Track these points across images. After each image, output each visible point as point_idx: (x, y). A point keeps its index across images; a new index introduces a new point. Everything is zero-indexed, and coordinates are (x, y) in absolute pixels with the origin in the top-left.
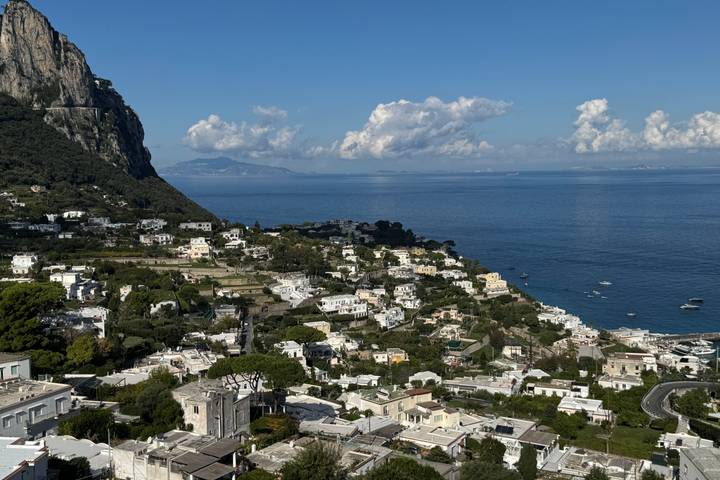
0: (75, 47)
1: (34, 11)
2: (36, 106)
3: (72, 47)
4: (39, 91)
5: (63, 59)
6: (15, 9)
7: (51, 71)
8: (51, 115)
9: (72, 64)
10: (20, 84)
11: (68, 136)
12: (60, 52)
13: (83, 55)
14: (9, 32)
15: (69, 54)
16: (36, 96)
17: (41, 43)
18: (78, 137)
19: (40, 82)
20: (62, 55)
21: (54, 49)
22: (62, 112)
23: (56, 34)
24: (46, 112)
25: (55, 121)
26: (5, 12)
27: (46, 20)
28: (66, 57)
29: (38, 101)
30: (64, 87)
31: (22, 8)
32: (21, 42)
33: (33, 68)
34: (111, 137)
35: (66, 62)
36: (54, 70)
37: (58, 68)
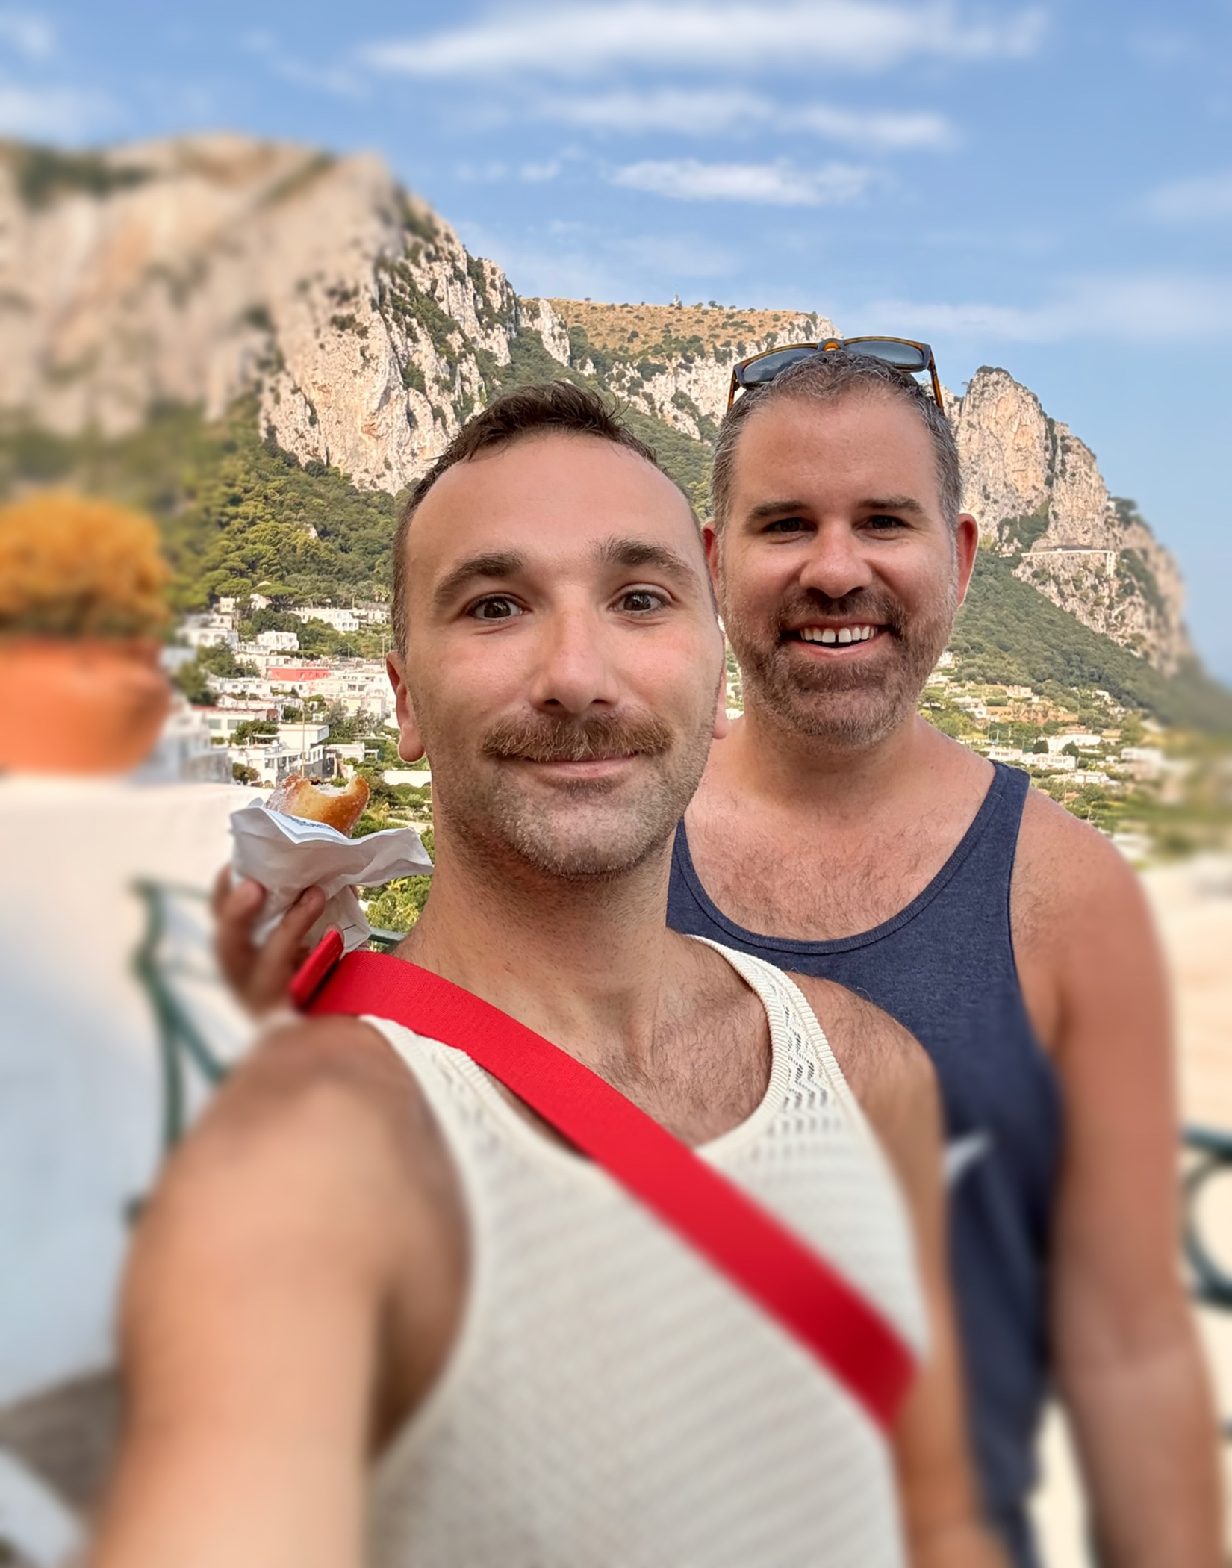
0: (1082, 445)
1: (1017, 386)
2: (1007, 551)
3: (1076, 444)
4: (1010, 522)
5: (1058, 467)
6: (985, 385)
7: (1034, 487)
8: (1030, 564)
12: (1055, 452)
13: (1094, 457)
14: (970, 425)
16: (1006, 532)
17: (1022, 441)
18: (1072, 604)
19: (1013, 507)
20: (1059, 459)
21: (1046, 449)
22: (1048, 560)
23: (1050, 423)
24: (1020, 560)
25: (1035, 575)
26: (969, 392)
27: (1035, 399)
28: (1063, 462)
29: (1009, 541)
30: (1055, 515)
31: (997, 383)
32: (991, 441)
33: (1005, 484)
34: (1132, 603)
35: (1063, 472)
36: (1041, 486)
37: (1049, 483)
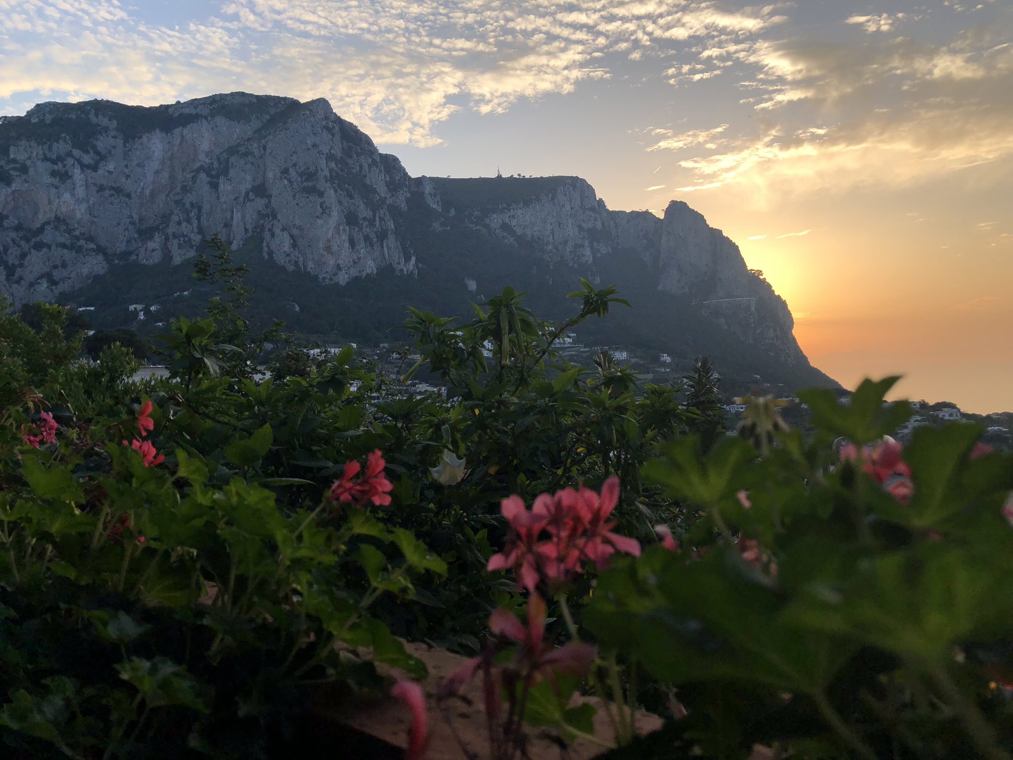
0: (730, 241)
2: (694, 301)
4: (695, 285)
6: (674, 211)
8: (709, 307)
9: (727, 257)
10: (679, 281)
11: (726, 327)
15: (725, 247)
16: (694, 290)
18: (734, 328)
19: (697, 277)
20: (718, 248)
21: (711, 245)
22: (718, 305)
24: (703, 306)
25: (713, 313)
29: (696, 295)
30: (720, 280)
31: (681, 209)
32: (680, 241)
33: (690, 264)
37: (714, 261)
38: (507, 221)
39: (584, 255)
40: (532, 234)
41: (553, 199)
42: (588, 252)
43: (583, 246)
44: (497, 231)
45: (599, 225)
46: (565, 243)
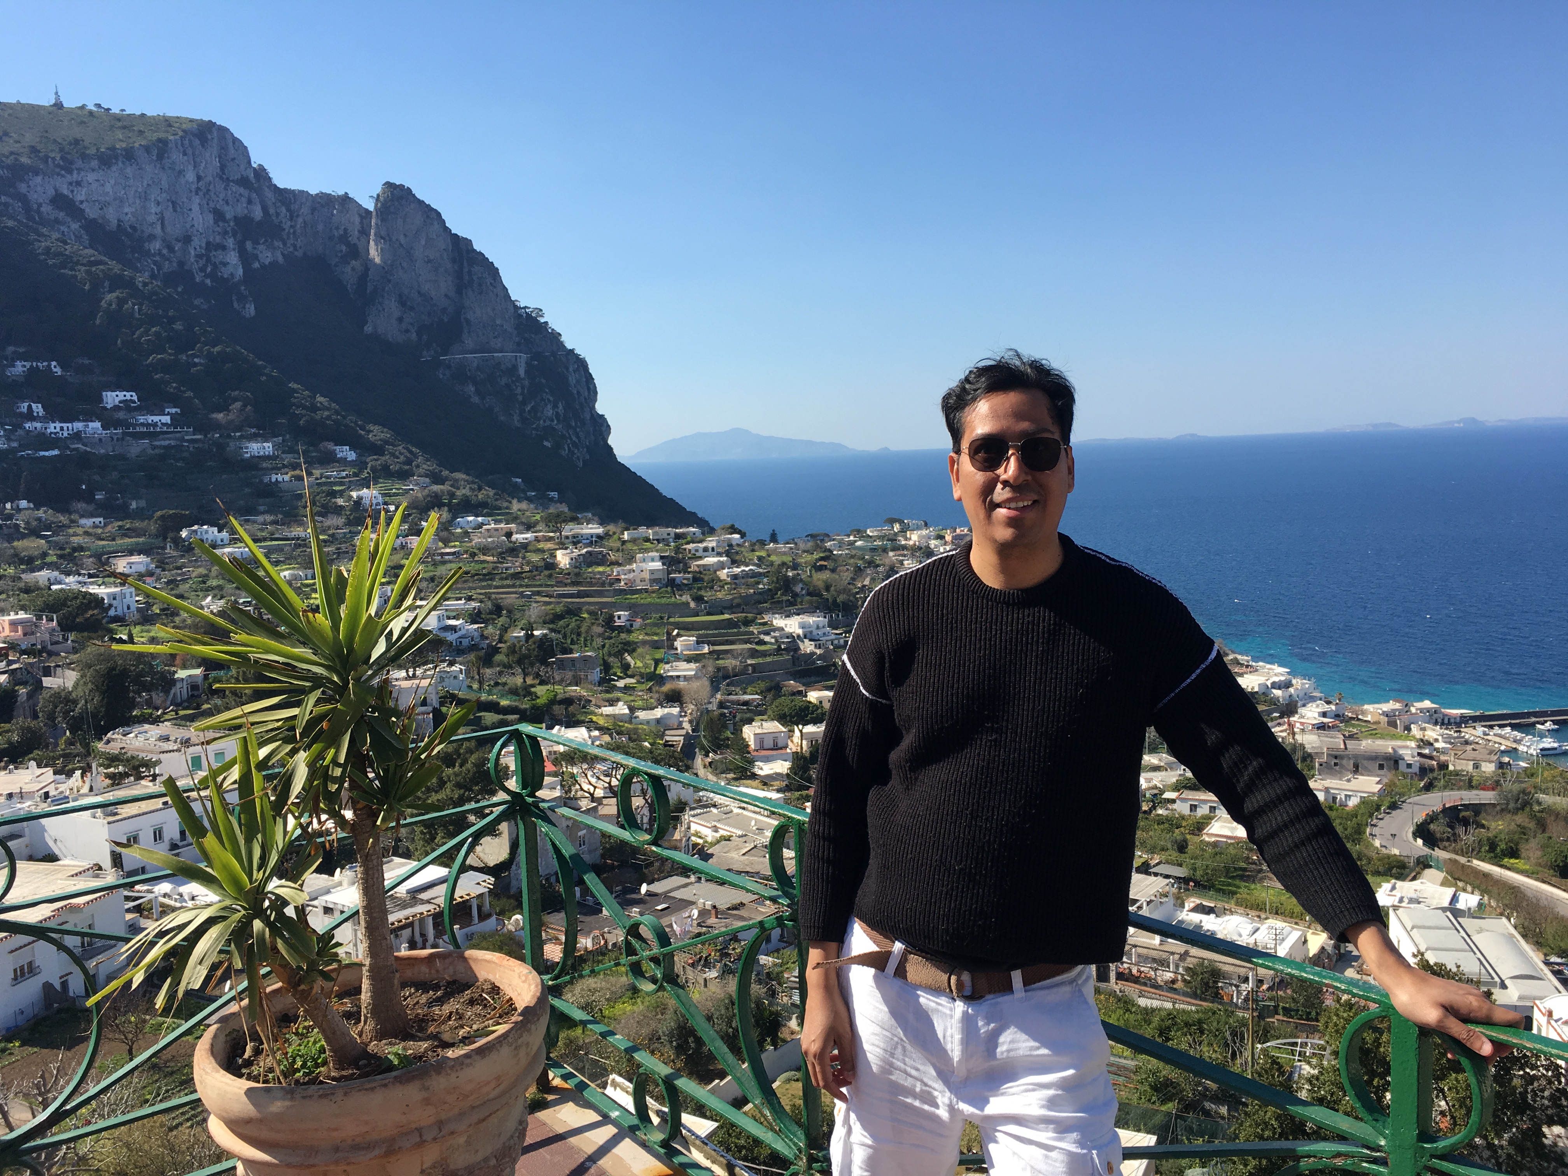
0: (485, 259)
2: (426, 355)
3: (480, 258)
4: (427, 328)
5: (466, 276)
6: (391, 199)
7: (446, 296)
8: (449, 366)
9: (480, 285)
10: (400, 320)
11: (476, 399)
13: (497, 269)
14: (381, 236)
15: (476, 269)
16: (425, 336)
17: (431, 253)
18: (489, 402)
19: (429, 314)
20: (466, 270)
21: (454, 261)
22: (464, 363)
23: (455, 237)
24: (441, 363)
25: (453, 377)
26: (376, 206)
27: (439, 214)
28: (469, 272)
29: (428, 345)
30: (468, 322)
31: (402, 197)
32: (402, 251)
33: (419, 293)
34: (541, 399)
36: (452, 294)
37: (459, 291)
38: (65, 192)
39: (225, 264)
40: (119, 220)
41: (160, 157)
42: (233, 258)
43: (224, 248)
44: (42, 209)
45: (257, 213)
46: (187, 239)
